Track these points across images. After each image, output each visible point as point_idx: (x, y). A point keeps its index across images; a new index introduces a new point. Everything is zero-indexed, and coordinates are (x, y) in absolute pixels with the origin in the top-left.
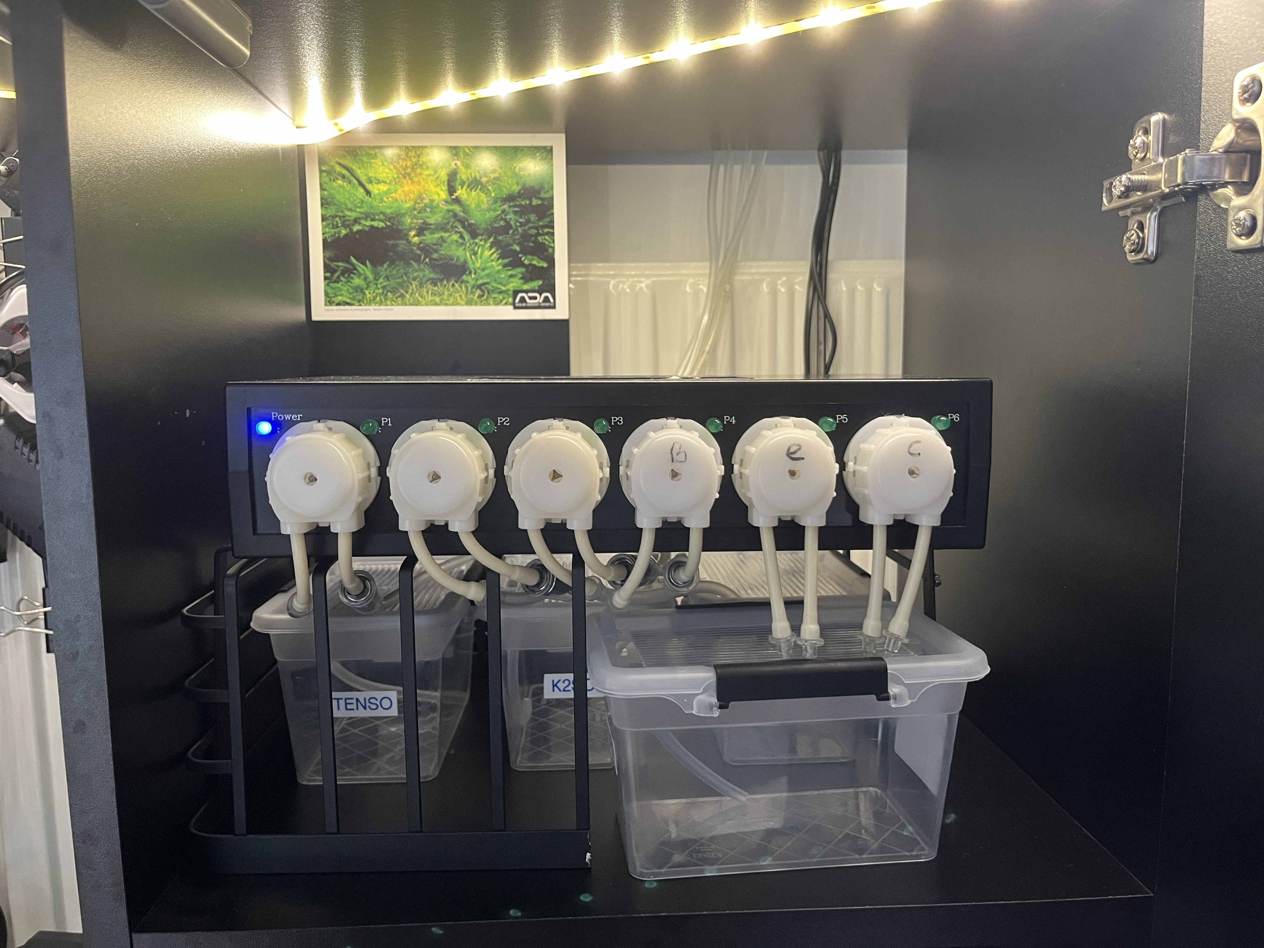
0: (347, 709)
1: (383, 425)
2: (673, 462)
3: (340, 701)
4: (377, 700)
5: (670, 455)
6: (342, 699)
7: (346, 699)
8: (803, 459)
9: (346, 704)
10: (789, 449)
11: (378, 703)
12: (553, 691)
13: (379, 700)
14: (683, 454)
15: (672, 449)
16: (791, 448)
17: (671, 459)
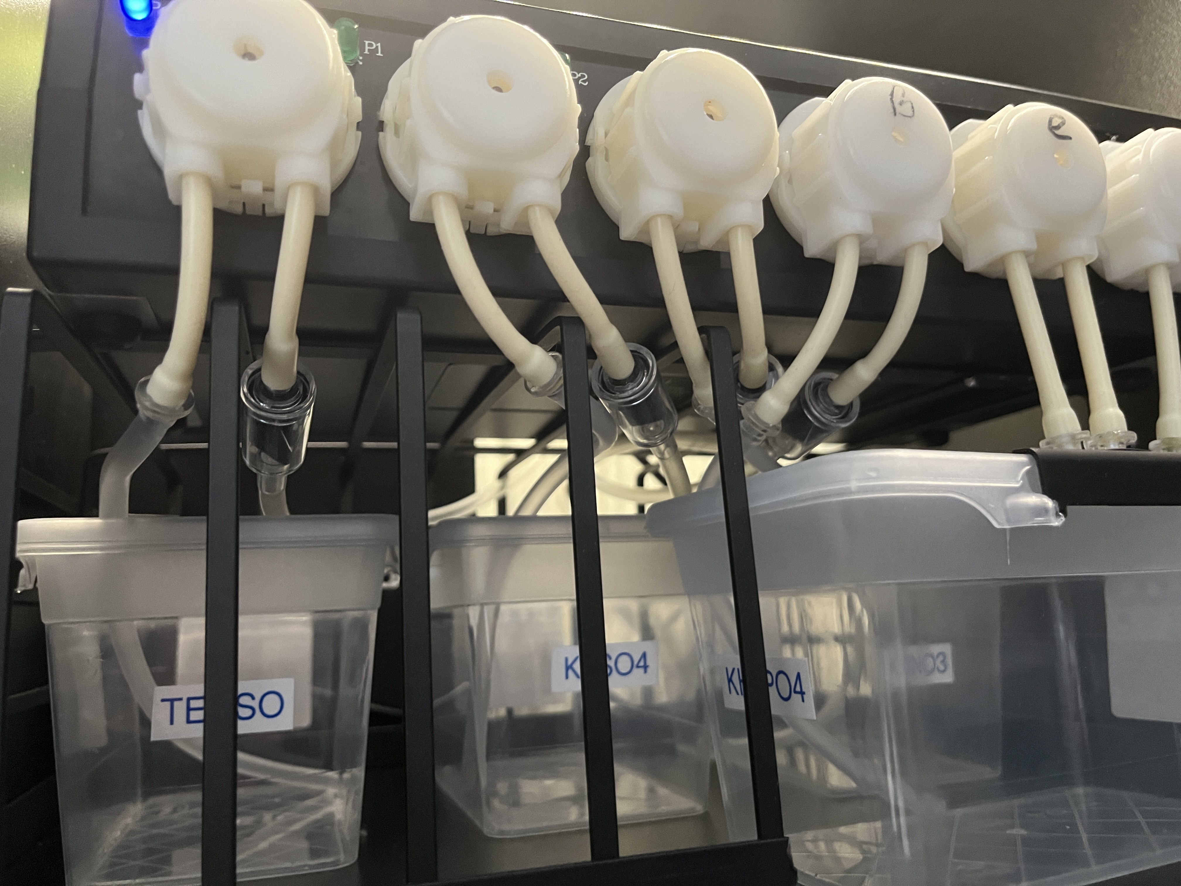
0: (189, 721)
1: (366, 52)
2: (895, 114)
3: (176, 703)
4: (253, 698)
5: (890, 104)
6: (180, 699)
7: (189, 699)
8: (1071, 138)
9: (189, 709)
10: (1050, 121)
11: (255, 704)
12: (567, 677)
13: (258, 698)
14: (909, 105)
15: (892, 94)
16: (1054, 120)
17: (892, 111)
